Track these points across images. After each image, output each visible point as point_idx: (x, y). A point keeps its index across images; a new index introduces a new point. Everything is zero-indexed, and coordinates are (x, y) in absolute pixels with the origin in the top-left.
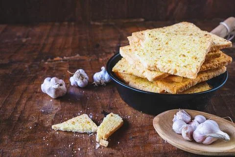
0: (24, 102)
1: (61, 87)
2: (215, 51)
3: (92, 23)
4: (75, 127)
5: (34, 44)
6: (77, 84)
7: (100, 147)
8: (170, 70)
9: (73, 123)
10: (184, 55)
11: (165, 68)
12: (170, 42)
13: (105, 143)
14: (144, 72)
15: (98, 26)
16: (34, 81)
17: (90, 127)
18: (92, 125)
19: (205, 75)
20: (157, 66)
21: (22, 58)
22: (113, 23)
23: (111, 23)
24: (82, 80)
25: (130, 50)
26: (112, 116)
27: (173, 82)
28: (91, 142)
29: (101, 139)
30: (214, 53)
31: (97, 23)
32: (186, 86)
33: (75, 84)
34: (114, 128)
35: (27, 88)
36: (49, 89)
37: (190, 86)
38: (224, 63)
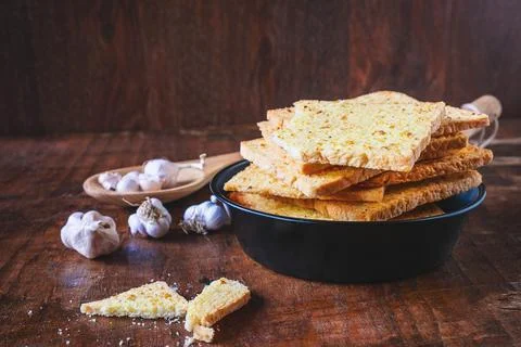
0: (19, 266)
1: (107, 231)
2: (453, 135)
3: (183, 132)
4: (135, 307)
5: (52, 169)
6: (144, 229)
7: (195, 343)
8: (351, 157)
9: (133, 297)
10: (383, 133)
11: (340, 154)
12: (350, 116)
13: (206, 333)
14: (295, 179)
15: (196, 137)
16: (45, 231)
17: (171, 304)
18: (176, 300)
19: (434, 187)
20: (323, 153)
21: (22, 191)
22: (230, 132)
23: (224, 132)
24: (157, 218)
25: (263, 145)
26: (223, 282)
27: (361, 202)
28: (174, 334)
29: (198, 326)
30: (450, 138)
31: (193, 132)
32: (392, 208)
33: (141, 232)
34: (228, 304)
35: (28, 241)
36: (79, 236)
37: (401, 212)
38: (476, 160)
